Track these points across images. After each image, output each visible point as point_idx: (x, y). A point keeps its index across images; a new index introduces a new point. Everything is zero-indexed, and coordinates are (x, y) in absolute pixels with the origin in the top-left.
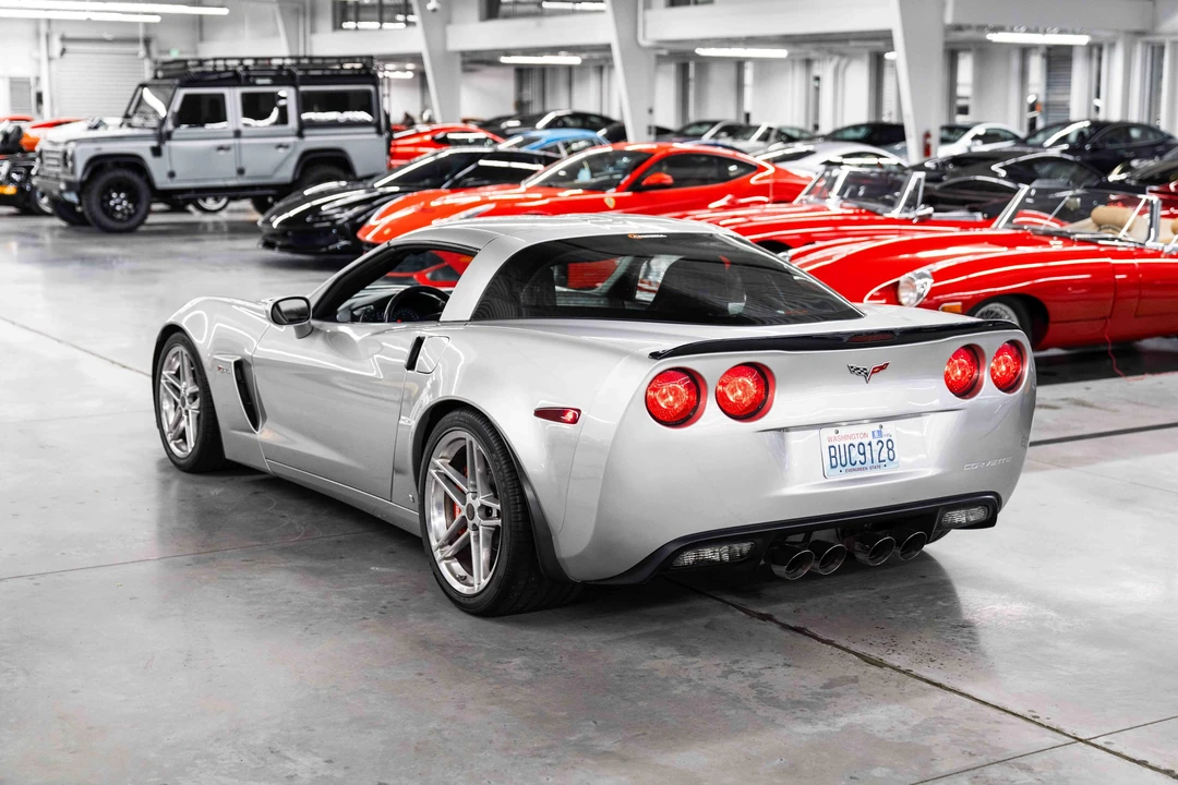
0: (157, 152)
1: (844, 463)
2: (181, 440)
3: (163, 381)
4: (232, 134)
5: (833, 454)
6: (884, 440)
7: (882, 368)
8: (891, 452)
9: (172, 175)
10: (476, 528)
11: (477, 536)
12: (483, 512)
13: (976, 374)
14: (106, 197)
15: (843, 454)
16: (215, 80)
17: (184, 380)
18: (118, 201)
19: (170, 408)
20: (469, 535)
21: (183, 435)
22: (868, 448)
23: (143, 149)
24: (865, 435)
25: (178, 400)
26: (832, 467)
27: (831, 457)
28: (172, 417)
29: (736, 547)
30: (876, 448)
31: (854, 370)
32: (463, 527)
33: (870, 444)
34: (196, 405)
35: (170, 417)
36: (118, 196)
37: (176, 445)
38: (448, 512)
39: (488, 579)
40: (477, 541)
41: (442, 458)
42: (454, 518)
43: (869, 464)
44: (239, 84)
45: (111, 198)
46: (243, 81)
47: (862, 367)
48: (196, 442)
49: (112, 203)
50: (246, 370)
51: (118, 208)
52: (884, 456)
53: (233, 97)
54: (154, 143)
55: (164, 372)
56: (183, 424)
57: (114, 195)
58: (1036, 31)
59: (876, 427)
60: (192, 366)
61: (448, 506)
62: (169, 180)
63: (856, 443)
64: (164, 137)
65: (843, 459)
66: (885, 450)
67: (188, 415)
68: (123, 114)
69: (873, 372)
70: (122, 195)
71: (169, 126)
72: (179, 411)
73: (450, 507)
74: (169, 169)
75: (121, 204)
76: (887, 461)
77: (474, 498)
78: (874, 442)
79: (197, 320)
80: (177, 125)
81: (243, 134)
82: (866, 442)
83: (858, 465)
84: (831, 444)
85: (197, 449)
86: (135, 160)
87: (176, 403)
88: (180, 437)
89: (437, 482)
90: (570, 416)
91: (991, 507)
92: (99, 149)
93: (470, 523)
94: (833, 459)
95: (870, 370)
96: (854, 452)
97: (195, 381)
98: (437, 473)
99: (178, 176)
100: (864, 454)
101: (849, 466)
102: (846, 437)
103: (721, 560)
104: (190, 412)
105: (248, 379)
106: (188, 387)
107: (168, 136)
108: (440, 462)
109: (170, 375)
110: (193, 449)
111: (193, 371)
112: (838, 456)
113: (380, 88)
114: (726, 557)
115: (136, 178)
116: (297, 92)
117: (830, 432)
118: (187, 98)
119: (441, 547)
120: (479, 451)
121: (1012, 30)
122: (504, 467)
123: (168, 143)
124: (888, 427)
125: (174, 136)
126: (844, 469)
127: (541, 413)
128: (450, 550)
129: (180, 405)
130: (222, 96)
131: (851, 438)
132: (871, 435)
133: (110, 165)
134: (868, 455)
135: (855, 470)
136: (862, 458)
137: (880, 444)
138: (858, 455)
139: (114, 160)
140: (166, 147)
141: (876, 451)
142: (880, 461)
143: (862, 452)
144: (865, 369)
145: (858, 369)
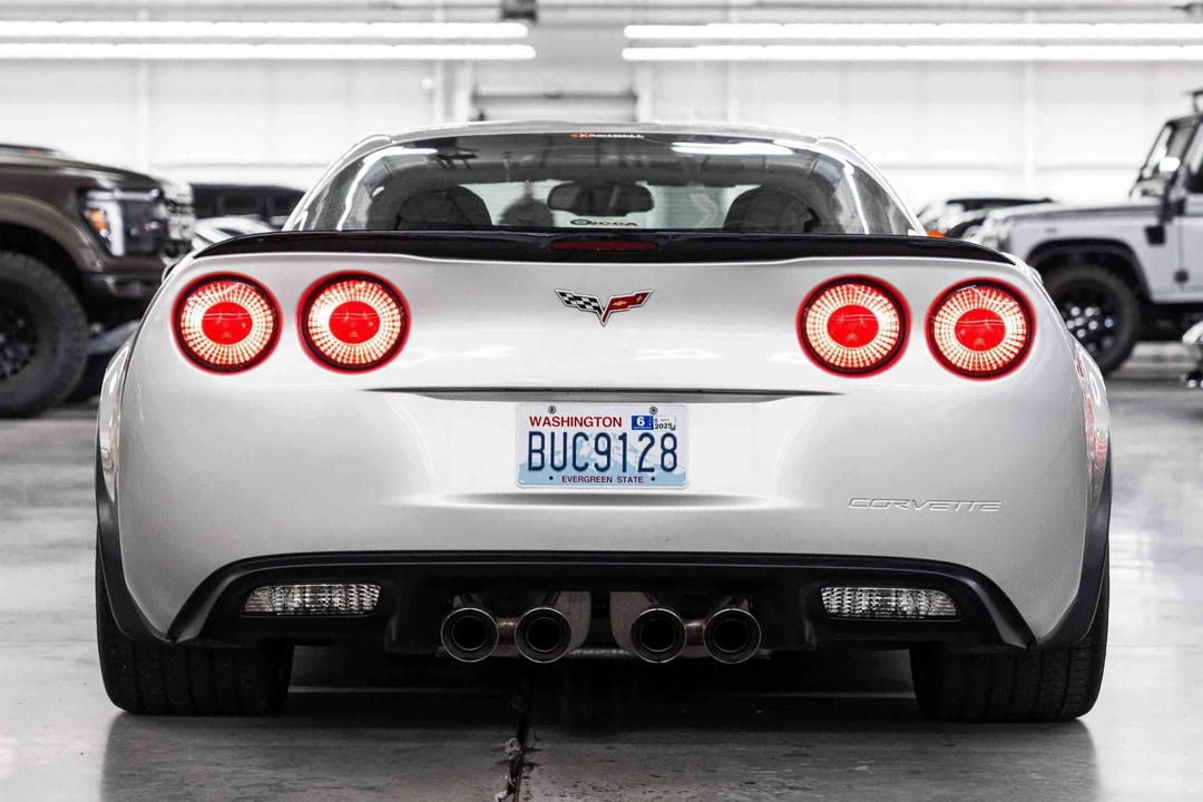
0: (1156, 236)
1: (558, 461)
5: (536, 447)
6: (657, 433)
7: (633, 301)
8: (669, 458)
9: (1182, 277)
15: (558, 448)
18: (1080, 321)
22: (617, 445)
23: (1131, 232)
24: (616, 422)
26: (531, 468)
27: (531, 451)
30: (636, 446)
31: (571, 300)
33: (623, 437)
36: (1082, 313)
43: (612, 472)
47: (587, 296)
52: (653, 458)
54: (1153, 221)
59: (640, 408)
62: (1176, 286)
63: (592, 432)
64: (1171, 210)
65: (559, 458)
66: (656, 450)
69: (612, 307)
70: (1090, 312)
71: (1181, 191)
74: (1176, 267)
75: (1086, 326)
76: (659, 470)
78: (633, 436)
82: (614, 432)
83: (591, 471)
84: (536, 428)
86: (1116, 251)
92: (1052, 230)
94: (536, 456)
95: (604, 303)
96: (586, 450)
99: (1193, 281)
100: (607, 453)
101: (570, 471)
102: (572, 421)
107: (1179, 209)
112: (547, 452)
115: (1113, 283)
117: (537, 408)
123: (1177, 221)
124: (666, 412)
125: (1190, 208)
126: (558, 475)
131: (582, 423)
132: (627, 423)
133: (1076, 258)
134: (616, 456)
135: (582, 479)
136: (602, 461)
137: (647, 441)
138: (595, 455)
139: (1086, 249)
140: (1173, 228)
141: (636, 451)
142: (641, 469)
143: (603, 449)
144: (595, 301)
145: (580, 299)
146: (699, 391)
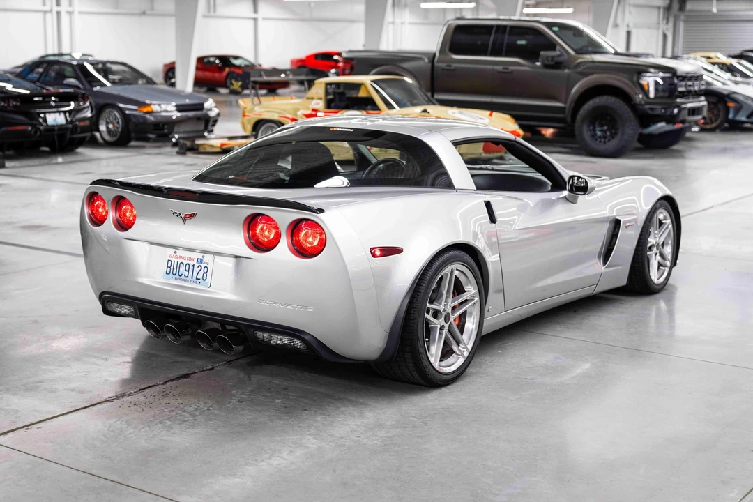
1: (174, 273)
5: (169, 265)
6: (203, 266)
8: (205, 275)
15: (175, 267)
22: (191, 268)
24: (192, 259)
26: (167, 273)
27: (168, 267)
30: (197, 269)
33: (193, 266)
43: (189, 278)
52: (200, 276)
59: (200, 256)
63: (185, 263)
65: (175, 271)
66: (202, 272)
69: (186, 217)
76: (201, 280)
82: (191, 263)
83: (183, 277)
84: (170, 259)
94: (169, 269)
96: (183, 268)
100: (188, 271)
101: (177, 276)
102: (181, 257)
112: (172, 268)
117: (171, 251)
124: (208, 258)
126: (173, 277)
131: (183, 258)
132: (195, 260)
134: (191, 273)
135: (180, 279)
136: (187, 274)
137: (200, 268)
138: (185, 271)
141: (196, 271)
142: (197, 279)
143: (187, 269)
144: (181, 214)
145: (176, 213)
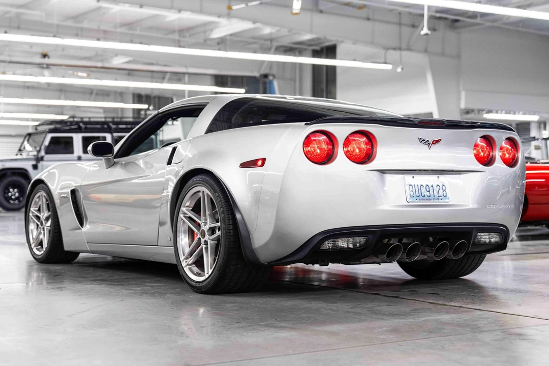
0: (35, 167)
1: (417, 195)
2: (40, 247)
3: (31, 214)
4: (76, 158)
5: (411, 189)
6: (440, 185)
7: (438, 141)
8: (444, 192)
10: (206, 243)
11: (207, 248)
12: (210, 232)
13: (491, 154)
14: (7, 191)
15: (417, 190)
16: (68, 130)
17: (43, 211)
18: (13, 193)
19: (35, 228)
20: (202, 248)
21: (41, 244)
22: (431, 188)
23: (28, 166)
25: (39, 223)
26: (411, 196)
27: (410, 191)
28: (35, 233)
29: (358, 239)
31: (422, 141)
32: (199, 244)
33: (432, 186)
34: (49, 223)
35: (34, 233)
36: (14, 191)
37: (37, 249)
38: (190, 236)
39: (212, 269)
40: (207, 251)
41: (187, 207)
42: (193, 240)
43: (431, 197)
44: (81, 132)
45: (9, 192)
46: (83, 130)
47: (426, 139)
48: (48, 244)
49: (10, 194)
50: (77, 194)
51: (13, 197)
52: (441, 193)
53: (77, 139)
54: (34, 163)
55: (31, 209)
56: (41, 236)
57: (11, 190)
58: (509, 113)
60: (47, 201)
61: (190, 233)
63: (424, 185)
64: (39, 159)
65: (417, 193)
66: (441, 190)
67: (44, 231)
68: (18, 149)
69: (433, 143)
70: (16, 190)
71: (43, 153)
72: (39, 230)
73: (191, 233)
75: (15, 195)
76: (443, 197)
77: (205, 226)
78: (435, 186)
79: (51, 175)
80: (47, 153)
81: (83, 158)
82: (430, 185)
83: (426, 197)
84: (410, 184)
85: (48, 249)
86: (24, 171)
87: (38, 225)
88: (39, 245)
89: (184, 221)
90: (260, 163)
91: (503, 235)
92: (3, 165)
93: (203, 240)
94: (412, 192)
95: (431, 142)
96: (423, 190)
97: (49, 210)
98: (185, 217)
100: (429, 191)
101: (421, 197)
103: (348, 248)
104: (45, 228)
105: (78, 199)
106: (44, 214)
107: (42, 159)
108: (186, 208)
109: (35, 210)
110: (46, 248)
111: (48, 204)
112: (414, 191)
113: (158, 137)
114: (351, 246)
115: (23, 180)
116: (113, 137)
117: (409, 177)
118: (53, 138)
119: (186, 259)
120: (208, 195)
121: (497, 112)
122: (222, 199)
124: (443, 178)
125: (45, 159)
126: (418, 199)
127: (244, 165)
128: (191, 260)
129: (40, 226)
130: (71, 138)
132: (433, 182)
133: (9, 174)
134: (432, 193)
135: (424, 200)
136: (428, 194)
137: (438, 187)
138: (426, 192)
139: (11, 171)
140: (40, 164)
141: (436, 190)
142: (438, 196)
143: (428, 190)
144: (428, 141)
145: (424, 140)
146: (452, 171)
